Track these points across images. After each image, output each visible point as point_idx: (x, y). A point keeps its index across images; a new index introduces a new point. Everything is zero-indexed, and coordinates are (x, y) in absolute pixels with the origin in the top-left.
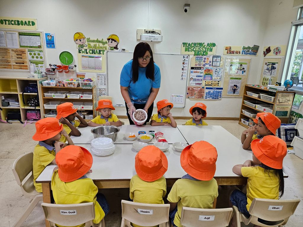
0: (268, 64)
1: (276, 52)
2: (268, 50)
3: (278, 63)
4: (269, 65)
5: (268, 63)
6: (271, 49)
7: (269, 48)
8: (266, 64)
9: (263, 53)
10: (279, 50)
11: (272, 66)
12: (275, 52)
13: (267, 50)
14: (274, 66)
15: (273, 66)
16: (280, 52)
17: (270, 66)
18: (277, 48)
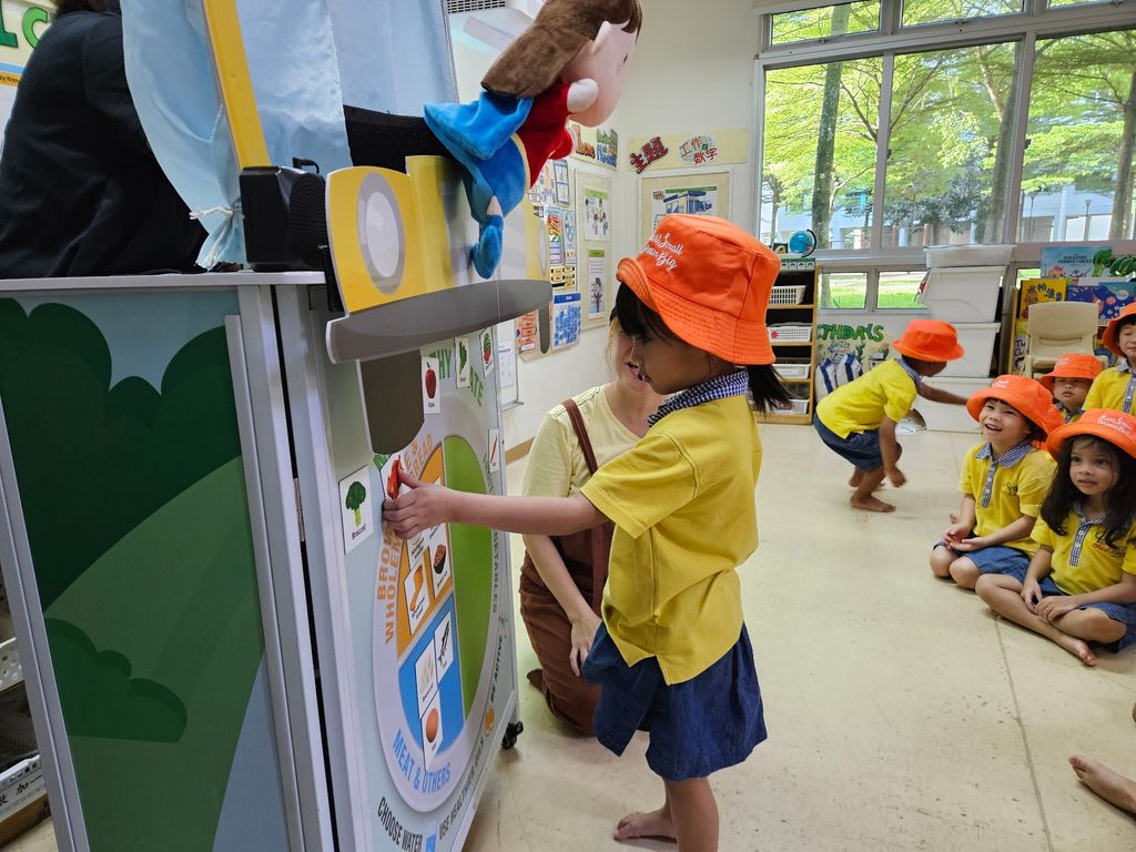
0: (667, 196)
1: (696, 156)
2: (655, 150)
3: (715, 188)
4: (676, 197)
5: (667, 192)
6: (665, 144)
7: (657, 141)
8: (658, 196)
9: (629, 160)
10: (705, 147)
11: (691, 201)
12: (692, 156)
13: (646, 149)
14: (701, 198)
15: (698, 201)
16: (712, 153)
17: (683, 201)
18: (695, 141)
